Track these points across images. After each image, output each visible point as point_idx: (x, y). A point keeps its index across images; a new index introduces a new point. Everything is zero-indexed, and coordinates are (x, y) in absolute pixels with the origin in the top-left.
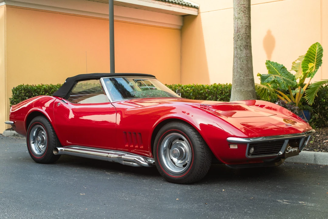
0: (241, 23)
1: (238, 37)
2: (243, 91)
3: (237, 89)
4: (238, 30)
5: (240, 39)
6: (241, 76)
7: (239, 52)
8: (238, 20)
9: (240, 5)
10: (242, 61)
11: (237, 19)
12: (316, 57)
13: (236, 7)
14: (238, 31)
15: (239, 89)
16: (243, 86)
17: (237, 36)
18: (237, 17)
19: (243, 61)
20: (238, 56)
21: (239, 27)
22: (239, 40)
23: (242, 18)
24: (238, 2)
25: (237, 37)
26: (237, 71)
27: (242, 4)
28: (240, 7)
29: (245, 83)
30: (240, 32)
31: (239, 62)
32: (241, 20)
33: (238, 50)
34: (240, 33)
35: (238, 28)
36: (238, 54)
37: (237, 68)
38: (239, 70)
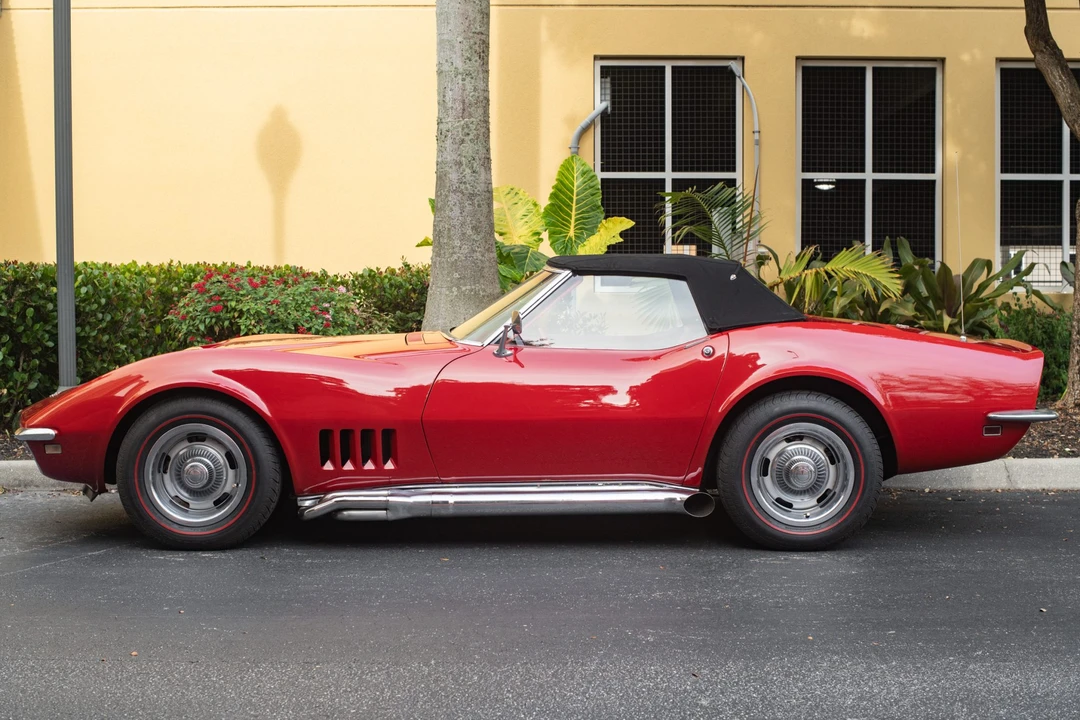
0: (475, 90)
1: (466, 130)
2: (483, 296)
3: (464, 289)
4: (464, 110)
5: (471, 136)
6: (475, 251)
7: (468, 177)
8: (464, 80)
9: (471, 35)
10: (477, 203)
11: (460, 77)
12: (575, 198)
13: (460, 39)
14: (466, 114)
15: (471, 290)
16: (482, 281)
17: (463, 129)
18: (461, 70)
19: (479, 206)
20: (467, 189)
21: (466, 101)
22: (466, 138)
23: (476, 74)
24: (467, 24)
25: (460, 129)
26: (464, 234)
27: (477, 31)
28: (472, 41)
29: (486, 270)
30: (470, 116)
31: (468, 208)
32: (473, 81)
33: (464, 171)
34: (472, 119)
35: (464, 102)
36: (465, 183)
37: (462, 224)
38: (469, 232)
